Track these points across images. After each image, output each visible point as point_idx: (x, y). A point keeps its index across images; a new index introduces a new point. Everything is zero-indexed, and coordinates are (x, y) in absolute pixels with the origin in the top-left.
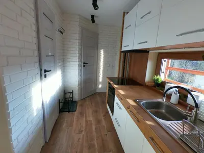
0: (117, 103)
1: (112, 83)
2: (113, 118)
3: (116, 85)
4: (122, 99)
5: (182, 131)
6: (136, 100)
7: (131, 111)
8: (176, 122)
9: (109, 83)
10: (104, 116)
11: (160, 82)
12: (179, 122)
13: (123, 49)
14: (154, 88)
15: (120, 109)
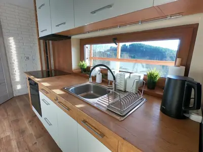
0: (43, 100)
1: (32, 77)
2: (42, 119)
3: (38, 78)
4: (47, 93)
5: (108, 102)
6: (64, 88)
7: (59, 102)
8: (102, 97)
9: (29, 79)
10: (30, 122)
11: (85, 67)
12: (105, 96)
13: (42, 35)
14: (81, 74)
15: (48, 104)
